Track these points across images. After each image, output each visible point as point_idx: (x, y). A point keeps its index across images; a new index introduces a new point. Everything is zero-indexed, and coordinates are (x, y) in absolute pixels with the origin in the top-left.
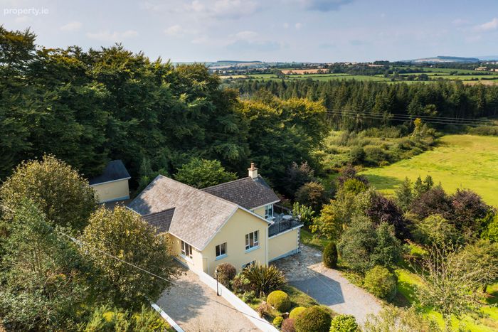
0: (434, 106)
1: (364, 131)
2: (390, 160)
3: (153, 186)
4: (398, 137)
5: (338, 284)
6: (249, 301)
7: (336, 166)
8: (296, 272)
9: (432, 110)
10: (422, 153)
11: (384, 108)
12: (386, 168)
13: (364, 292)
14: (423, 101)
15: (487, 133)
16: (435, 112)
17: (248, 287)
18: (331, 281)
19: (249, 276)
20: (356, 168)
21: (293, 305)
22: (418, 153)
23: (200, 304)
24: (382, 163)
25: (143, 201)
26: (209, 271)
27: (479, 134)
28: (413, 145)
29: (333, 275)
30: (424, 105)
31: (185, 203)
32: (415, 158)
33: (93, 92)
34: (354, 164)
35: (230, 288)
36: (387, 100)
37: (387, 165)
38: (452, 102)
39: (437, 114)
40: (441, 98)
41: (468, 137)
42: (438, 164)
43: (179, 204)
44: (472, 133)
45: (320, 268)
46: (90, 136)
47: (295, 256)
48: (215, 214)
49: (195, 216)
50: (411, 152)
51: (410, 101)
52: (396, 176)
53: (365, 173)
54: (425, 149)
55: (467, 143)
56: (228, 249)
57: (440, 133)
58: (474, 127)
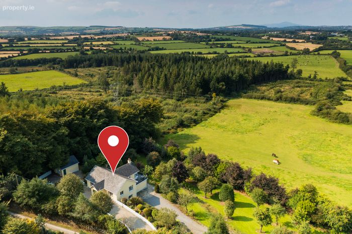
0: (224, 83)
1: (187, 99)
2: (196, 122)
3: (94, 170)
4: (204, 103)
5: (159, 199)
6: (132, 208)
7: (169, 129)
8: (146, 196)
9: (223, 85)
10: (214, 115)
11: (197, 86)
12: (194, 128)
13: (167, 200)
14: (218, 81)
15: (251, 98)
16: (224, 87)
17: (131, 204)
18: (157, 198)
19: (131, 201)
20: (179, 129)
21: (144, 208)
22: (212, 116)
23: (118, 211)
24: (192, 125)
25: (91, 177)
26: (119, 200)
27: (247, 98)
28: (210, 110)
29: (158, 195)
30: (218, 83)
31: (108, 178)
32: (210, 120)
33: (64, 133)
34: (178, 127)
35: (126, 204)
36: (198, 81)
37: (195, 126)
38: (235, 79)
39: (226, 88)
40: (228, 78)
41: (242, 100)
42: (220, 124)
43: (106, 178)
44: (244, 97)
45: (154, 193)
46: (63, 150)
47: (145, 190)
48: (119, 182)
49: (112, 183)
50: (208, 115)
51: (212, 80)
52: (197, 134)
53: (183, 132)
54: (216, 112)
55: (239, 106)
56: (124, 192)
57: (227, 99)
58: (245, 93)
